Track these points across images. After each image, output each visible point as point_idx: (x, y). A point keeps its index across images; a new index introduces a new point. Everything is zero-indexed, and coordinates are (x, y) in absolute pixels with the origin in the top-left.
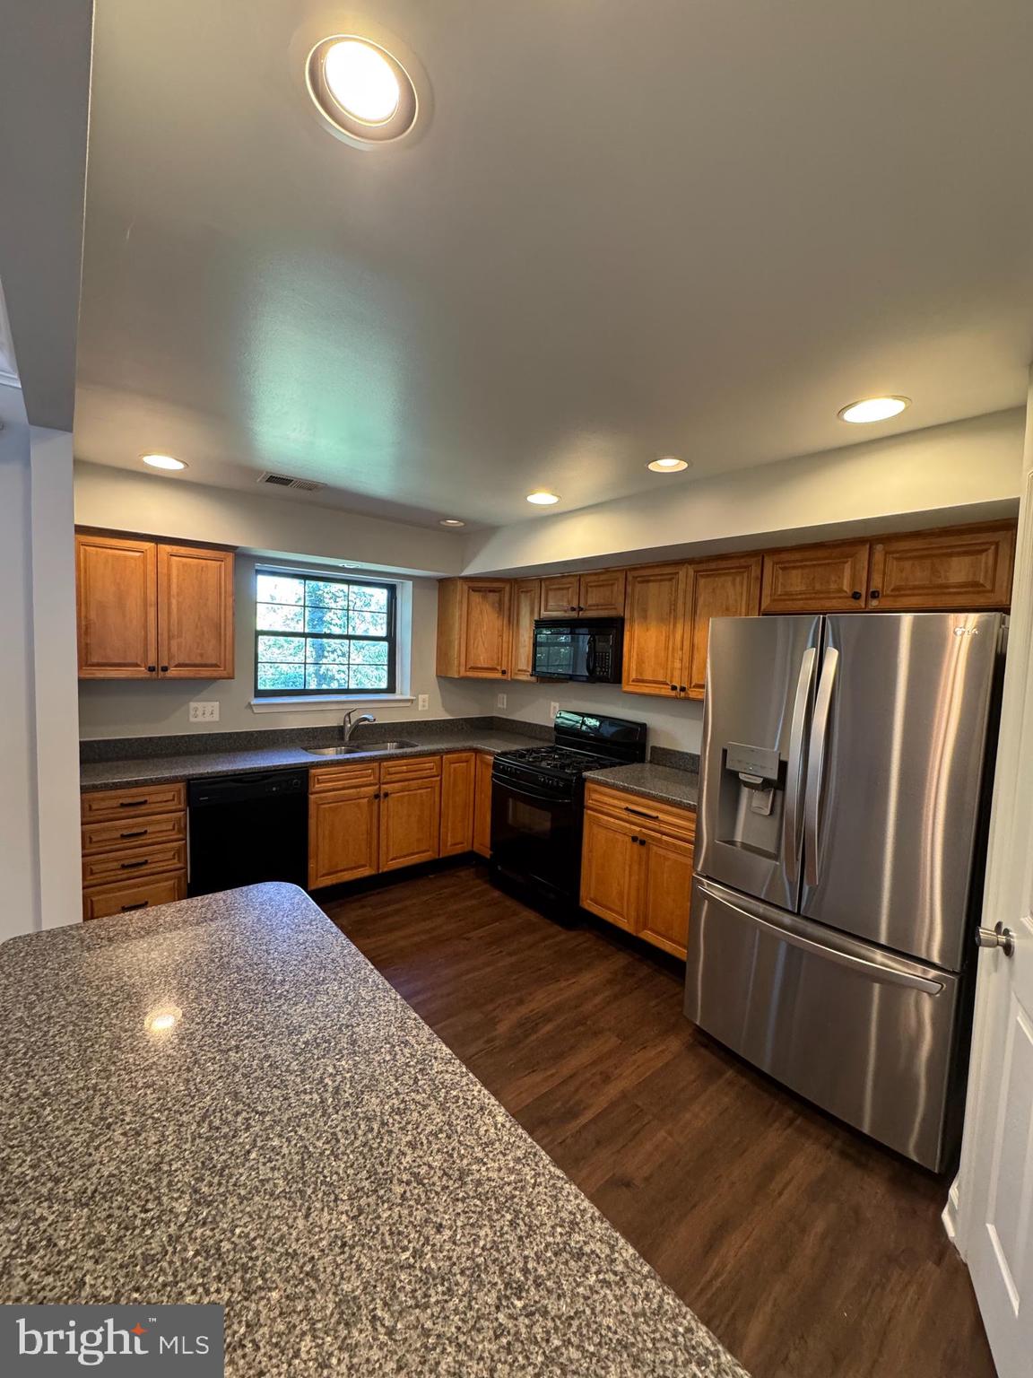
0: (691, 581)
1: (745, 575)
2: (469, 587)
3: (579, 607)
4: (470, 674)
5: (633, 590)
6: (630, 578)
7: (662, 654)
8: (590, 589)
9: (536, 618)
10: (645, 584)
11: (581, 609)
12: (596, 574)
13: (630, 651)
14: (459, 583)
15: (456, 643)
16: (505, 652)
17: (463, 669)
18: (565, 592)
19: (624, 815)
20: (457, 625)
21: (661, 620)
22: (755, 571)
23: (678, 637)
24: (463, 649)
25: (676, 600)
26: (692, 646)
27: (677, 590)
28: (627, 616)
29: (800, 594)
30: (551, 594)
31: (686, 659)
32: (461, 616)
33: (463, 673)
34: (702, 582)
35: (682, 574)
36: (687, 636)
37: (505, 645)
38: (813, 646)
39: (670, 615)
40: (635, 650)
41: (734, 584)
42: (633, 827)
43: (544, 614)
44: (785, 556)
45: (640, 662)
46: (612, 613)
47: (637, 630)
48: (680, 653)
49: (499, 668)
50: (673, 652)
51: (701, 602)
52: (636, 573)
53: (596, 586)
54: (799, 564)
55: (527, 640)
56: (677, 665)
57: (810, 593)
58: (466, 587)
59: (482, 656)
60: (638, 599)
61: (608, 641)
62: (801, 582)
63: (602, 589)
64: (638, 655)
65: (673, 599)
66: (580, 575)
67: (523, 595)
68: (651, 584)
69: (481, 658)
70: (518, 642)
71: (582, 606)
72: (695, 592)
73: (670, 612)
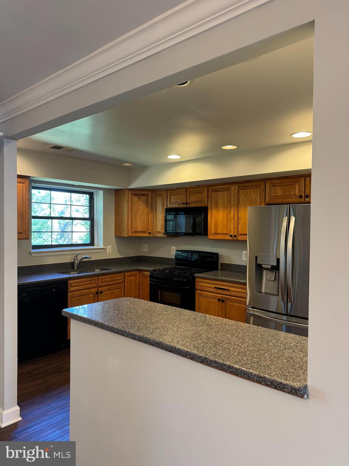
0: (236, 191)
1: (259, 188)
2: (132, 194)
3: (186, 203)
4: (133, 235)
5: (211, 195)
6: (210, 190)
7: (225, 222)
8: (191, 195)
9: (165, 207)
10: (216, 192)
11: (188, 203)
12: (194, 188)
13: (211, 221)
14: (127, 192)
15: (126, 220)
16: (150, 224)
17: (130, 232)
18: (179, 196)
19: (214, 290)
20: (126, 212)
21: (225, 207)
22: (262, 187)
23: (232, 214)
24: (130, 223)
25: (230, 199)
26: (238, 218)
27: (230, 195)
28: (209, 206)
29: (280, 196)
30: (172, 197)
31: (236, 223)
32: (128, 207)
33: (130, 235)
34: (241, 191)
35: (232, 188)
36: (236, 213)
37: (150, 221)
38: (286, 216)
39: (228, 206)
40: (213, 221)
41: (254, 192)
42: (218, 295)
43: (169, 206)
44: (274, 181)
45: (216, 226)
46: (202, 205)
47: (214, 212)
48: (233, 221)
49: (147, 231)
50: (230, 220)
51: (241, 199)
52: (213, 188)
53: (194, 193)
54: (279, 184)
55: (161, 218)
56: (232, 226)
57: (284, 196)
58: (130, 194)
59: (139, 226)
60: (214, 199)
61: (201, 217)
62: (281, 192)
63: (197, 194)
64: (215, 223)
65: (229, 198)
66: (186, 188)
67: (158, 197)
68: (219, 192)
69: (139, 227)
70: (156, 219)
71: (188, 202)
72: (238, 195)
73: (228, 204)
